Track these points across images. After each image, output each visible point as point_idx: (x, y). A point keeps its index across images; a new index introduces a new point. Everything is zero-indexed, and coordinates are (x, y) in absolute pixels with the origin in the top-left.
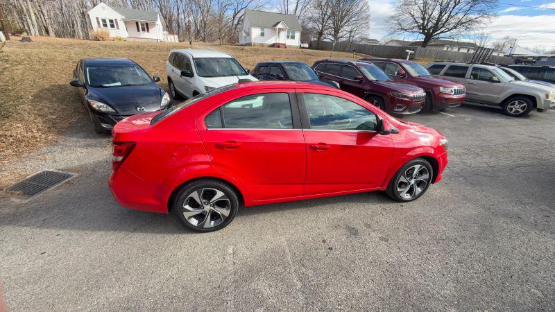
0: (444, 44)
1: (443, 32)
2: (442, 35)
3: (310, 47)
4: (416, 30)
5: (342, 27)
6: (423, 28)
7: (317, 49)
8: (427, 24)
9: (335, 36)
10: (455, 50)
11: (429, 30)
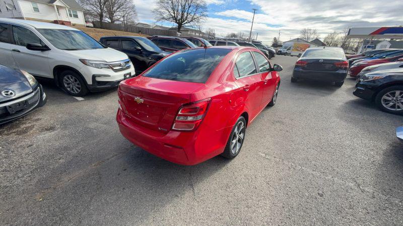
0: (187, 30)
1: (186, 23)
2: (186, 25)
3: (95, 26)
4: (171, 19)
5: (115, 12)
6: (175, 19)
7: (101, 28)
8: (177, 16)
9: (111, 18)
10: (194, 34)
11: (179, 20)
